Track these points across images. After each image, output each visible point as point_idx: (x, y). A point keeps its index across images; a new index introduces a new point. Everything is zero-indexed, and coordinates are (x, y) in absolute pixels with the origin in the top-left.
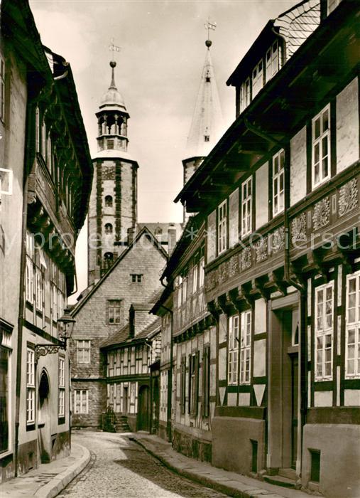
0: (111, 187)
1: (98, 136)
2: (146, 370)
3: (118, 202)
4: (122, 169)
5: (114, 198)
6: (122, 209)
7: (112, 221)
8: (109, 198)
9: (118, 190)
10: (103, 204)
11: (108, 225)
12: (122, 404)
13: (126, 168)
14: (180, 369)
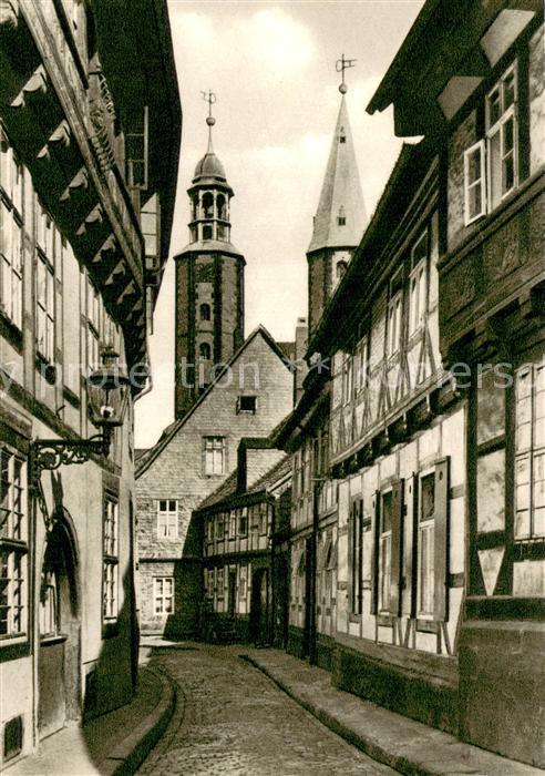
0: (207, 292)
1: (189, 222)
2: (264, 544)
3: (218, 312)
4: (223, 266)
5: (212, 308)
6: (224, 323)
7: (209, 339)
8: (205, 309)
9: (217, 295)
10: (198, 316)
11: (205, 346)
12: (226, 600)
13: (229, 263)
14: (345, 528)
